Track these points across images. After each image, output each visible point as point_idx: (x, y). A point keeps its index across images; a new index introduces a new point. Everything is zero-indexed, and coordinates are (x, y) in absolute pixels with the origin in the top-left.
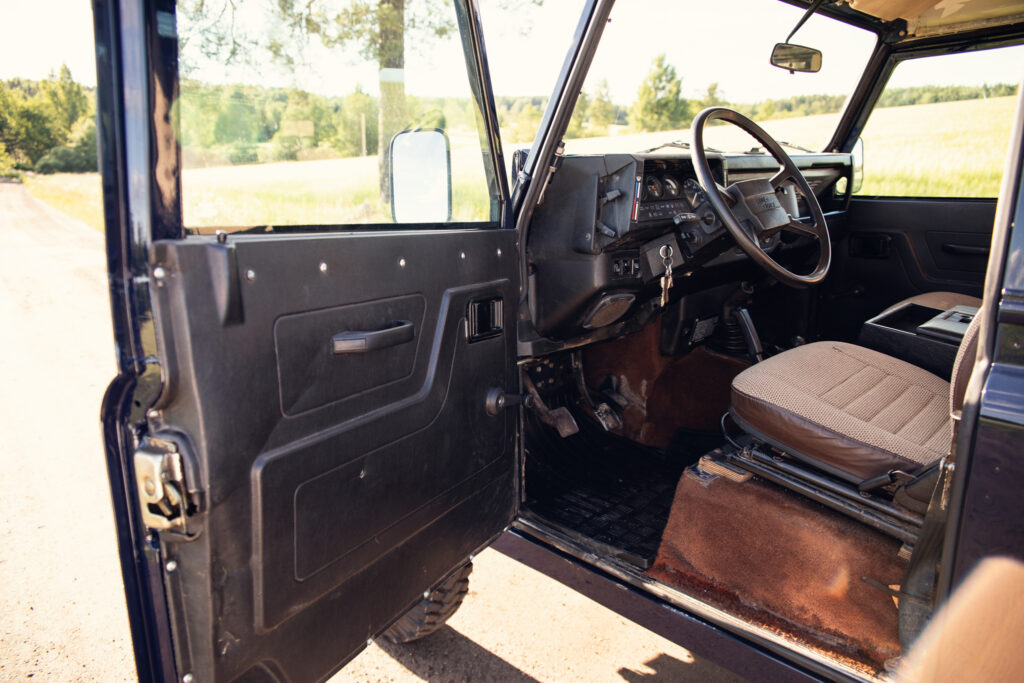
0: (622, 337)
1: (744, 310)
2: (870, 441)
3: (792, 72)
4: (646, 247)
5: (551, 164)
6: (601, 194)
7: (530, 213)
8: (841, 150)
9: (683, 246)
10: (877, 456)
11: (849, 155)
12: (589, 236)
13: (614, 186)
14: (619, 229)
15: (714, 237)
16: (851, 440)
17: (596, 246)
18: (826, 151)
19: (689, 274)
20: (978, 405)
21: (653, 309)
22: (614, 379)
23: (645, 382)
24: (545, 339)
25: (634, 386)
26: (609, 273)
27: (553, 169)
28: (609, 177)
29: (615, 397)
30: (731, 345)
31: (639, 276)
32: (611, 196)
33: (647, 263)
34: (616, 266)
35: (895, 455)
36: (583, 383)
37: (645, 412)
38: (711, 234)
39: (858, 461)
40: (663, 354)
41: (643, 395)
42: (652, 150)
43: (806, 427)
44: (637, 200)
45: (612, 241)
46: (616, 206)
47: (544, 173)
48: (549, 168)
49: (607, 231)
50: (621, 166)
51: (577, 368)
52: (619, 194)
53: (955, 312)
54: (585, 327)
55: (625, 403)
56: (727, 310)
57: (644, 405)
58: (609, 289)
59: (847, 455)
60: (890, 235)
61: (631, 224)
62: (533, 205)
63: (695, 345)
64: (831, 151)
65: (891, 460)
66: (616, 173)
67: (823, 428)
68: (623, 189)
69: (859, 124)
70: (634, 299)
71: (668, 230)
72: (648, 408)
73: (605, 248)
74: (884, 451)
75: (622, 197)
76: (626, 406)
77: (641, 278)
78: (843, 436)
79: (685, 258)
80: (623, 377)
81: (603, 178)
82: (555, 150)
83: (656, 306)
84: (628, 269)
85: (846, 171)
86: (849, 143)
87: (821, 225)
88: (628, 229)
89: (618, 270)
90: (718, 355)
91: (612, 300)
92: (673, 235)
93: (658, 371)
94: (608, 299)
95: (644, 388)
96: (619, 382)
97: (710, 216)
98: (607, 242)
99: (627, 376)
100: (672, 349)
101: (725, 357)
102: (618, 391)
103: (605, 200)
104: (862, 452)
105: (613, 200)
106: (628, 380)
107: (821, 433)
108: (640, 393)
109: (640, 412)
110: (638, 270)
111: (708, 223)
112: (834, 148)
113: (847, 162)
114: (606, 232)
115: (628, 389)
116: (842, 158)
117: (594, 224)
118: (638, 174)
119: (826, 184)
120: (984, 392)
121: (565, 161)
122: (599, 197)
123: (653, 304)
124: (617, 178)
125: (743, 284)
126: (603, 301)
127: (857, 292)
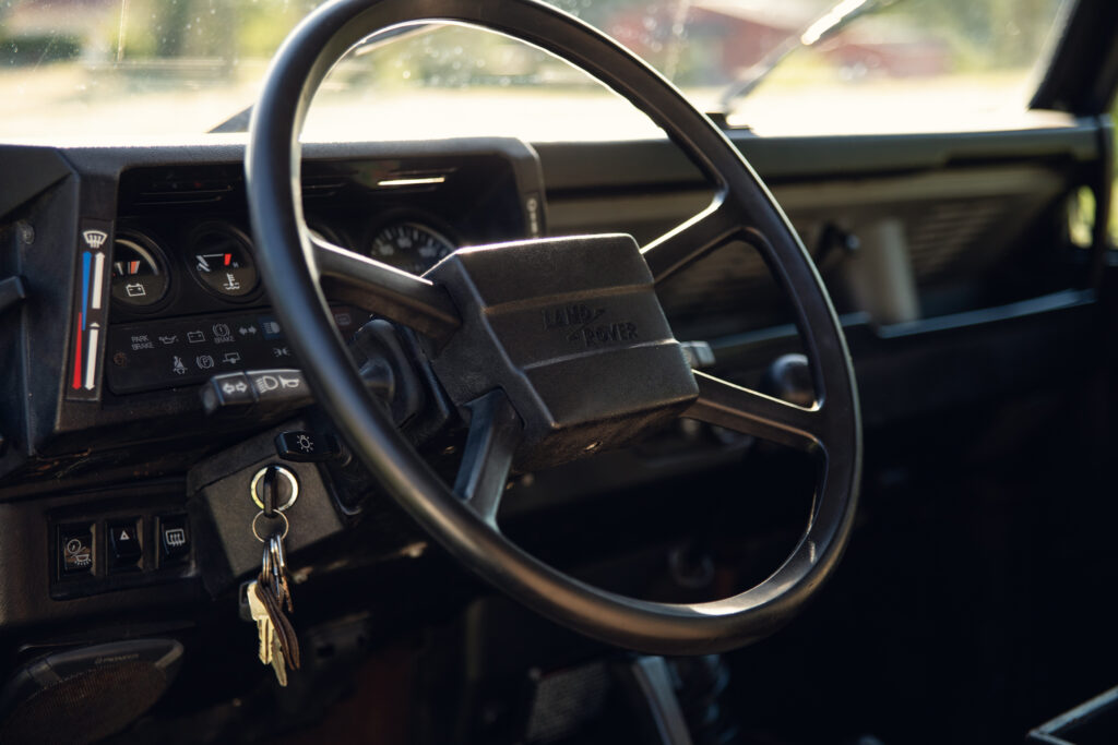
4: (205, 471)
13: (19, 263)
14: (32, 420)
19: (415, 551)
28: (6, 225)
31: (192, 573)
34: (71, 547)
44: (93, 315)
50: (32, 190)
52: (23, 293)
61: (67, 406)
70: (177, 652)
75: (37, 304)
85: (1089, 171)
88: (57, 425)
89: (82, 561)
94: (44, 667)
110: (184, 549)
118: (89, 221)
124: (28, 233)
125: (675, 558)
126: (25, 674)
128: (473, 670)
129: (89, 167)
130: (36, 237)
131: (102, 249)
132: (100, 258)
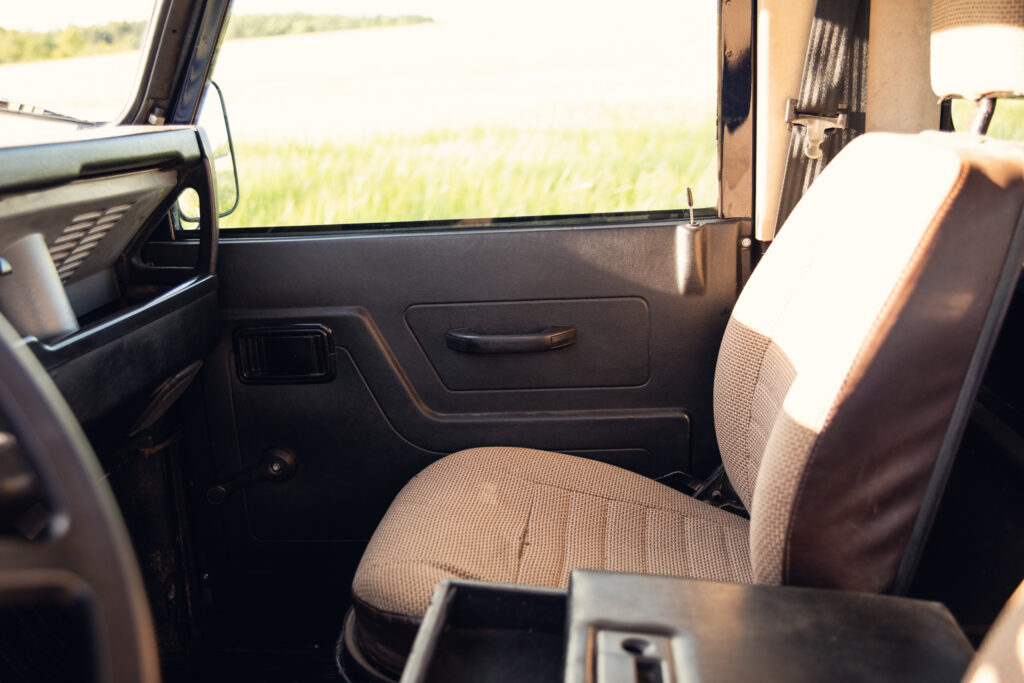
8: (169, 118)
11: (191, 127)
18: (129, 120)
53: (599, 626)
60: (326, 320)
64: (146, 122)
69: (202, 48)
85: (193, 172)
86: (187, 97)
112: (152, 111)
113: (190, 150)
116: (176, 139)
119: (147, 211)
127: (276, 468)
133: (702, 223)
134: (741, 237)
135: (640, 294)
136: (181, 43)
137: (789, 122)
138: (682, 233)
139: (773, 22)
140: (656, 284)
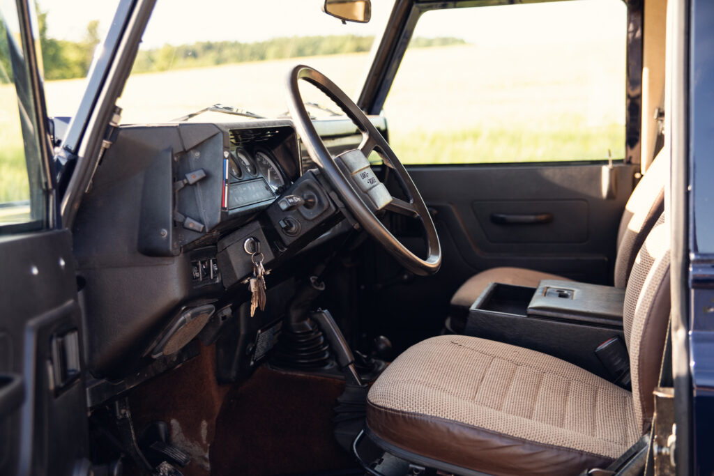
0: (178, 366)
1: (326, 311)
2: (553, 441)
3: (344, 23)
4: (226, 242)
5: (105, 137)
6: (178, 175)
7: (76, 206)
8: (370, 112)
9: (273, 237)
10: (564, 458)
12: (165, 232)
13: (193, 165)
14: (207, 220)
15: (317, 222)
16: (532, 443)
17: (175, 243)
19: (269, 272)
20: (689, 377)
21: (221, 322)
22: (162, 426)
23: (204, 423)
24: (104, 381)
25: (191, 431)
26: (190, 280)
27: (106, 143)
28: (185, 153)
29: (168, 451)
30: (303, 358)
31: (218, 281)
32: (192, 178)
33: (228, 263)
34: (195, 270)
35: (581, 453)
36: (134, 438)
37: (208, 465)
38: (313, 220)
39: (546, 467)
40: (220, 381)
41: (205, 442)
42: (191, 116)
43: (481, 437)
44: (226, 181)
45: (195, 236)
46: (199, 191)
47: (96, 150)
48: (101, 142)
49: (191, 224)
50: (201, 139)
51: (124, 418)
52: (204, 175)
53: (548, 288)
54: (155, 357)
55: (184, 457)
56: (294, 315)
57: (207, 456)
58: (189, 301)
59: (530, 463)
61: (222, 213)
62: (80, 194)
63: (257, 364)
65: (579, 460)
66: (195, 148)
67: (501, 436)
68: (207, 167)
70: (214, 311)
71: (253, 217)
72: (212, 460)
73: (185, 246)
74: (569, 450)
75: (207, 178)
76: (186, 461)
77: (222, 282)
78: (523, 441)
79: (275, 252)
80: (173, 422)
81: (177, 154)
82: (110, 119)
83: (224, 318)
84: (207, 271)
87: (417, 201)
88: (218, 220)
89: (198, 275)
90: (290, 373)
91: (193, 316)
92: (257, 225)
93: (218, 405)
94: (189, 314)
95: (204, 432)
96: (169, 429)
97: (311, 197)
98: (189, 238)
99: (178, 420)
100: (233, 374)
101: (301, 375)
102: (169, 442)
103: (181, 184)
104: (547, 455)
105: (195, 184)
106: (181, 424)
107: (498, 442)
108: (199, 439)
109: (202, 467)
110: (218, 272)
111: (307, 205)
113: (382, 126)
114: (191, 226)
115: (182, 436)
117: (171, 216)
118: (226, 148)
120: (692, 364)
121: (121, 133)
122: (174, 180)
123: (220, 316)
124: (197, 154)
125: (312, 279)
126: (182, 318)
127: (406, 277)
128: (243, 332)
129: (223, 129)
130: (200, 157)
131: (228, 158)
132: (227, 161)
133: (617, 165)
134: (635, 172)
135: (584, 199)
136: (377, 80)
137: (657, 119)
138: (605, 170)
139: (650, 74)
140: (593, 194)
